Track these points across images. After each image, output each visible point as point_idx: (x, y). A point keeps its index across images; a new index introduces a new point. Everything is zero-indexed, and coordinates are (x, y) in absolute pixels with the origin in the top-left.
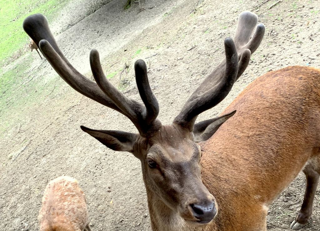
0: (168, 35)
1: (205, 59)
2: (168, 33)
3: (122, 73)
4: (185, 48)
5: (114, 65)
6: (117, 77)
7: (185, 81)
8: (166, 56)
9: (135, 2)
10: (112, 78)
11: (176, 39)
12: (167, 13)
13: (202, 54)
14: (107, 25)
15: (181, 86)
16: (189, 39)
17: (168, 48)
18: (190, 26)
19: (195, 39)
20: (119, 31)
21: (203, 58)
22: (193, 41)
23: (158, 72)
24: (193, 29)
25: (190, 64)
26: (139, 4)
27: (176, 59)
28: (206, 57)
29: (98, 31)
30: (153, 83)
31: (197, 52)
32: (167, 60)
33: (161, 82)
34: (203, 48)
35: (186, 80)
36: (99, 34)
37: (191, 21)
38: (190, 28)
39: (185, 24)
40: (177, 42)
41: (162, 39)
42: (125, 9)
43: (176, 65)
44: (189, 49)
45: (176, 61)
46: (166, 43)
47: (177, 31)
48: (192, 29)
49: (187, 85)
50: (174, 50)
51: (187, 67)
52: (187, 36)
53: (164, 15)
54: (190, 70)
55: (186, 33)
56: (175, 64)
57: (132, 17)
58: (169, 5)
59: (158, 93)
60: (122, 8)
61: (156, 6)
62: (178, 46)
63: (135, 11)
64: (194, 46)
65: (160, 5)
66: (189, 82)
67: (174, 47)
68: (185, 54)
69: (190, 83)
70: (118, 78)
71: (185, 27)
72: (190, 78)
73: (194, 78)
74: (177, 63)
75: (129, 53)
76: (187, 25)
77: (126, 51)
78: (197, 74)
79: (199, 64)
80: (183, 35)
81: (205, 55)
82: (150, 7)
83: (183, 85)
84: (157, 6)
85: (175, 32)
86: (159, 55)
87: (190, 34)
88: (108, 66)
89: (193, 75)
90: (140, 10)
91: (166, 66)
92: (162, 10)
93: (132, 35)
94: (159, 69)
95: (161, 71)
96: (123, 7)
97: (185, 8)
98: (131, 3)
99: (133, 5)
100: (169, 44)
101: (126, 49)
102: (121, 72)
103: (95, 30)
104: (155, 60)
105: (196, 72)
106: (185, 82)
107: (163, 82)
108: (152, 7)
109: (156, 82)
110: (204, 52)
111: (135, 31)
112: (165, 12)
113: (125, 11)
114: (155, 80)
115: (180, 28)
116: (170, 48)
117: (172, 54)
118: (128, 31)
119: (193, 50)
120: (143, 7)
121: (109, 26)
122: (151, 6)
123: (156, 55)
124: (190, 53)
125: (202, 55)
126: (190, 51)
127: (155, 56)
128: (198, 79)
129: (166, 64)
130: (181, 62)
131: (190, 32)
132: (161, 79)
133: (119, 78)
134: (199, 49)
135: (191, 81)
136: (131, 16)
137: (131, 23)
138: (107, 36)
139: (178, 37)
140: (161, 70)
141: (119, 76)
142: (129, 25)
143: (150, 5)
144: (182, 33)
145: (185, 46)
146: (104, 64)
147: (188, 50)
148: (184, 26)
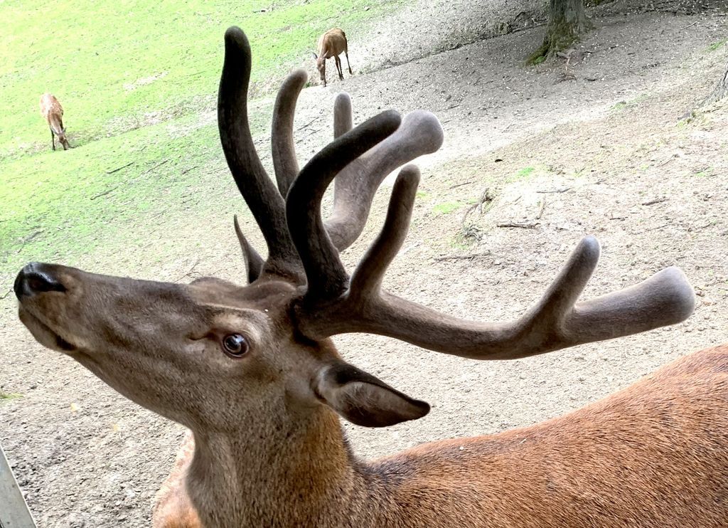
0: (608, 153)
1: (676, 236)
2: (611, 150)
3: (472, 211)
4: (638, 195)
5: (461, 187)
6: (457, 216)
7: (612, 272)
8: (587, 202)
9: (558, 53)
10: (446, 215)
11: (625, 169)
12: (624, 103)
13: (674, 222)
14: (476, 88)
15: (600, 281)
16: (654, 176)
17: (598, 183)
18: (668, 149)
19: (669, 183)
20: (500, 111)
21: (673, 231)
22: (661, 185)
23: (555, 232)
24: (672, 159)
25: (639, 236)
26: (565, 62)
27: (609, 214)
28: (680, 233)
29: (450, 97)
30: (535, 254)
31: (663, 214)
32: (587, 213)
33: (556, 259)
34: (680, 208)
35: (616, 272)
36: (449, 104)
37: (674, 138)
38: (667, 153)
39: (658, 141)
40: (624, 175)
41: (592, 159)
42: (529, 63)
43: (602, 229)
44: (648, 202)
45: (606, 219)
46: (598, 170)
47: (633, 150)
48: (670, 156)
49: (614, 283)
50: (612, 193)
51: (629, 243)
52: (653, 169)
53: (617, 105)
54: (634, 252)
55: (653, 162)
56: (601, 226)
57: (539, 88)
58: (637, 86)
59: (540, 281)
60: (524, 59)
61: (603, 79)
62: (623, 186)
63: (551, 75)
64: (660, 197)
65: (614, 79)
66: (621, 279)
67: (612, 186)
68: (634, 210)
69: (621, 282)
70: (459, 218)
71: (654, 148)
72: (625, 270)
73: (635, 272)
74: (609, 226)
75: (504, 169)
76: (662, 145)
77: (499, 163)
78: (647, 266)
79: (659, 244)
80: (644, 165)
81: (681, 228)
82: (589, 76)
83: (605, 281)
84: (608, 79)
85: (628, 152)
86: (572, 193)
87: (661, 168)
88: (445, 184)
89: (637, 266)
90: (564, 78)
91: (580, 224)
92: (615, 92)
93: (527, 129)
94: (560, 227)
95: (564, 232)
96: (525, 58)
97: (671, 103)
98: (549, 55)
99: (550, 59)
100: (605, 176)
101: (499, 158)
102: (469, 206)
103: (443, 92)
104: (559, 202)
105: (646, 260)
106: (612, 275)
107: (562, 259)
108: (594, 78)
109: (544, 255)
110: (679, 219)
111: (537, 122)
112: (621, 100)
113: (529, 68)
114: (543, 250)
115: (644, 145)
116: (602, 185)
117: (604, 201)
118: (519, 118)
119: (655, 207)
120: (572, 72)
121: (479, 93)
122: (592, 74)
123: (565, 193)
124: (647, 211)
125: (674, 225)
126: (649, 207)
127: (562, 194)
128: (644, 277)
129: (581, 221)
130: (618, 227)
131: (664, 163)
132: (558, 252)
133: (461, 219)
134: (669, 209)
135: (625, 278)
136: (538, 83)
137: (533, 100)
138: (467, 114)
139: (630, 166)
140: (567, 230)
141: (463, 215)
142: (528, 104)
143: (591, 71)
144: (643, 159)
145: (640, 193)
146: (437, 177)
147: (644, 202)
148: (653, 145)
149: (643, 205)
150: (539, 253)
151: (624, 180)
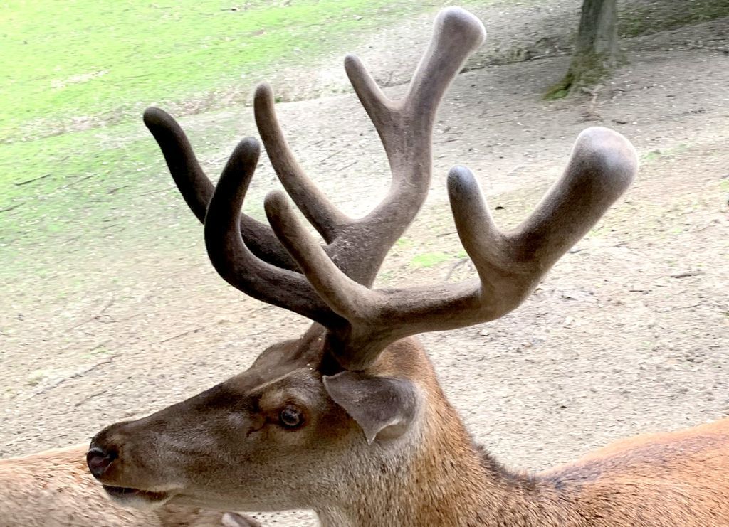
0: (634, 211)
1: (711, 318)
2: (637, 207)
3: (461, 266)
4: (666, 265)
5: (448, 236)
6: (441, 272)
7: (628, 357)
8: (602, 267)
9: (584, 89)
10: (427, 269)
11: (653, 233)
12: (657, 153)
13: (710, 301)
14: (481, 121)
15: (612, 367)
16: (687, 244)
17: (618, 246)
18: (707, 212)
19: (706, 253)
20: (507, 150)
21: (708, 313)
22: (696, 255)
23: (560, 301)
24: (712, 224)
25: (664, 315)
26: (590, 100)
27: (629, 285)
28: (716, 316)
29: (448, 129)
30: (533, 326)
31: (697, 291)
32: (602, 280)
33: (558, 334)
34: (719, 285)
35: (632, 357)
36: (446, 137)
37: (716, 200)
38: (706, 217)
39: (695, 202)
40: (651, 239)
41: (613, 216)
42: (546, 97)
43: (619, 303)
44: (678, 273)
45: (626, 290)
46: (619, 230)
47: (664, 209)
48: (708, 221)
49: (629, 371)
50: (634, 259)
51: (651, 322)
52: (687, 235)
53: (650, 154)
54: (656, 334)
55: (687, 227)
56: (619, 299)
57: (556, 126)
58: (675, 134)
59: (536, 360)
60: (542, 92)
61: (635, 123)
62: (648, 252)
63: (573, 112)
64: (694, 269)
65: (648, 124)
66: (639, 367)
67: (636, 251)
68: (660, 282)
69: (638, 371)
70: (444, 274)
71: (690, 209)
72: (644, 356)
73: (657, 360)
74: (627, 300)
75: (505, 219)
76: (699, 207)
77: (500, 210)
78: (673, 353)
79: (689, 327)
80: (676, 229)
81: (717, 309)
82: (619, 119)
83: (618, 367)
84: (640, 124)
85: (659, 211)
86: (585, 254)
87: (697, 234)
88: (432, 231)
89: (659, 352)
90: (588, 118)
91: (592, 294)
92: (648, 139)
93: (538, 174)
94: (567, 295)
95: (571, 302)
96: (543, 90)
97: (715, 157)
98: (572, 89)
99: (573, 95)
100: (627, 239)
101: (501, 205)
102: (458, 260)
103: (441, 122)
104: (569, 265)
105: (671, 345)
106: (628, 362)
107: (566, 335)
108: (624, 120)
109: (544, 328)
110: (715, 298)
111: (550, 166)
112: (654, 149)
113: (546, 102)
114: (543, 322)
115: (677, 206)
116: (623, 249)
117: (625, 268)
118: (530, 160)
119: (687, 281)
120: (598, 111)
121: (484, 126)
122: (622, 116)
123: (577, 254)
124: (676, 286)
125: (708, 305)
126: (679, 280)
127: (572, 255)
128: (667, 367)
129: (593, 290)
130: (639, 302)
131: (700, 228)
132: (562, 326)
133: (446, 275)
134: (705, 285)
135: (644, 366)
136: (555, 121)
137: (549, 140)
138: (467, 150)
139: (659, 228)
140: (574, 299)
141: (448, 270)
142: (541, 144)
143: (621, 112)
144: (676, 222)
145: (669, 262)
146: (422, 222)
147: (673, 274)
148: (689, 206)
149: (672, 277)
150: (538, 325)
151: (651, 244)
